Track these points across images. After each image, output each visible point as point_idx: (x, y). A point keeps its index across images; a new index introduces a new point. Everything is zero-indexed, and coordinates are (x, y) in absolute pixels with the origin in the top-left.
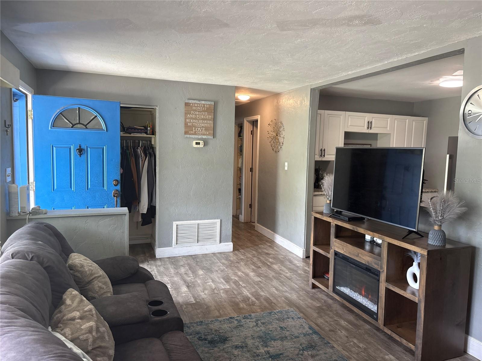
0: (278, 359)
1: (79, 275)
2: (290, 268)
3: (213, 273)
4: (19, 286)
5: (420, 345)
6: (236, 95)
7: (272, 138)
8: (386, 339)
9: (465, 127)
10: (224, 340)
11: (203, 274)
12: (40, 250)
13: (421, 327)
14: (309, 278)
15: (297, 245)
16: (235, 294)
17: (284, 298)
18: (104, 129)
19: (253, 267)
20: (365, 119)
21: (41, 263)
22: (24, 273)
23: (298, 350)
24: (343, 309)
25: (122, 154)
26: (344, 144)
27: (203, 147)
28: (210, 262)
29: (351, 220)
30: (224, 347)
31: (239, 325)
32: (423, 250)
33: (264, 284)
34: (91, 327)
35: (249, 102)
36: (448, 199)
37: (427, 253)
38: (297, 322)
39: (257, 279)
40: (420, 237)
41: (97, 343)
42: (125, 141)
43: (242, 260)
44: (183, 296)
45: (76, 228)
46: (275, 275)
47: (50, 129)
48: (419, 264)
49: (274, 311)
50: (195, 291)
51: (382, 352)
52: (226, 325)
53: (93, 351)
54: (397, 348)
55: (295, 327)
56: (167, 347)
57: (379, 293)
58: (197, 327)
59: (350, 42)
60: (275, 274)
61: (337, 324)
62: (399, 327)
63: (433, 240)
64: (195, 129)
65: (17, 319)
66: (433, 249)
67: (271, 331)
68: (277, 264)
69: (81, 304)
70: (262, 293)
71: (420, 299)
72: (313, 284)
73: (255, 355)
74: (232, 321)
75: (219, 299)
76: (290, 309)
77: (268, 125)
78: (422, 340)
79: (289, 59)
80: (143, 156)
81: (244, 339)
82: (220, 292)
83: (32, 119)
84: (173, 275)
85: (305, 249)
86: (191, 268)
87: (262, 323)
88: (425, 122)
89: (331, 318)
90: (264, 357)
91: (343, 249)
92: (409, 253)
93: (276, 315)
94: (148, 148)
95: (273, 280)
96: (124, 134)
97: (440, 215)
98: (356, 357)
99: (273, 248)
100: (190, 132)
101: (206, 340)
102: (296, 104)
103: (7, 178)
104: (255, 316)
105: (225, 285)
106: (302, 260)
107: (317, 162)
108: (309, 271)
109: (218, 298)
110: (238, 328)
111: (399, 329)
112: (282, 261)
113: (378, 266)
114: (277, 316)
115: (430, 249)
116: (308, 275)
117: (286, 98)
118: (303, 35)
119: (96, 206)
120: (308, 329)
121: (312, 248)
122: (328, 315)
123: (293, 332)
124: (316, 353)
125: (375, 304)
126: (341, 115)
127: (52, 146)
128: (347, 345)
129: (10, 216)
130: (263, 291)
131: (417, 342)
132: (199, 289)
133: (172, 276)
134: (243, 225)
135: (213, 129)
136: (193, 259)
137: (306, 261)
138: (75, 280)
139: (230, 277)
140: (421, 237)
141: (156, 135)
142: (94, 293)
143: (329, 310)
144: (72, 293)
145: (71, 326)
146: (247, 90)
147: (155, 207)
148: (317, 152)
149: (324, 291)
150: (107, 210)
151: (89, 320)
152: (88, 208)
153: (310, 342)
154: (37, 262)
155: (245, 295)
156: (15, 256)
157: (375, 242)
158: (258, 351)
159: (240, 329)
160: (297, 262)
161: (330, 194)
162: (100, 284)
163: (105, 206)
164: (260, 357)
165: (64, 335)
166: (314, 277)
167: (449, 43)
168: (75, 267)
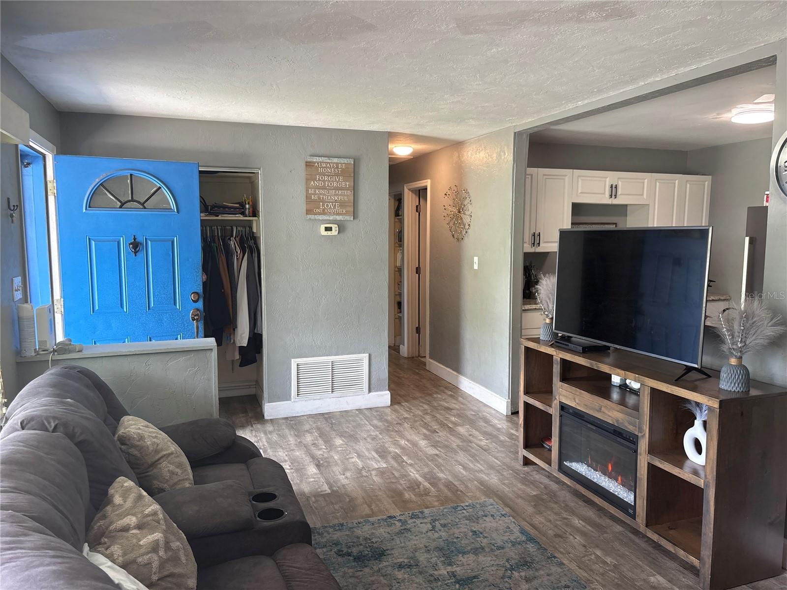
0: (470, 586)
1: (136, 453)
2: (486, 432)
3: (359, 442)
4: (32, 477)
5: (709, 559)
6: (390, 146)
7: (452, 216)
8: (650, 549)
9: (780, 190)
10: (380, 554)
11: (343, 444)
12: (69, 413)
13: (710, 528)
14: (518, 448)
15: (496, 393)
16: (395, 477)
17: (478, 482)
18: (173, 208)
19: (425, 431)
20: (605, 181)
21: (71, 436)
22: (42, 454)
23: (504, 569)
24: (576, 499)
25: (204, 249)
26: (572, 224)
27: (337, 234)
28: (354, 424)
29: (587, 351)
30: (381, 566)
31: (405, 529)
32: (712, 400)
33: (444, 460)
34: (157, 542)
35: (412, 157)
36: (753, 312)
37: (718, 404)
38: (501, 522)
39: (432, 451)
40: (705, 377)
41: (167, 568)
42: (209, 227)
43: (407, 420)
44: (310, 482)
45: (131, 373)
46: (461, 444)
47: (84, 211)
48: (705, 423)
49: (462, 504)
50: (331, 474)
51: (644, 572)
52: (382, 530)
53: (160, 582)
54: (670, 564)
55: (497, 530)
56: (285, 572)
57: (638, 473)
58: (335, 534)
59: (581, 50)
60: (462, 442)
61: (567, 525)
62: (671, 529)
63: (728, 382)
64: (323, 205)
65: (26, 535)
66: (729, 397)
67: (458, 538)
68: (463, 425)
69: (140, 503)
70: (441, 475)
71: (708, 482)
72: (525, 458)
73: (432, 579)
74: (393, 522)
75: (369, 485)
76: (487, 500)
77: (445, 196)
78: (712, 550)
79: (477, 83)
80: (239, 253)
81: (413, 553)
82: (371, 474)
83: (55, 196)
84: (293, 447)
85: (510, 401)
86: (322, 435)
87: (441, 525)
88: (707, 183)
89: (556, 514)
90: (446, 582)
91: (574, 399)
92: (687, 405)
93: (465, 511)
94: (247, 238)
95: (458, 453)
96: (206, 216)
97: (740, 340)
98: (600, 580)
99: (457, 399)
100: (315, 211)
101: (349, 554)
102: (490, 159)
103: (15, 293)
104: (430, 513)
105: (379, 462)
106: (505, 418)
107: (527, 255)
108: (518, 436)
109: (367, 483)
110: (403, 533)
111: (672, 532)
112: (473, 420)
113: (634, 428)
114: (467, 512)
115: (723, 397)
116: (516, 442)
117: (473, 149)
118: (501, 40)
119: (163, 336)
120: (519, 534)
121: (523, 398)
122: (552, 509)
123: (495, 540)
124: (533, 574)
125: (630, 490)
126: (566, 176)
127: (89, 239)
128: (585, 561)
129: (21, 357)
130: (442, 471)
131: (702, 553)
132: (337, 469)
133: (291, 448)
134: (406, 361)
135: (353, 204)
136: (326, 419)
137: (511, 419)
138: (129, 462)
139: (386, 448)
140: (707, 378)
141: (258, 217)
142: (161, 482)
143: (553, 502)
144: (123, 485)
145: (122, 541)
146: (408, 138)
147: (261, 336)
148: (527, 238)
149: (544, 469)
150: (182, 343)
151: (153, 530)
152: (150, 341)
153: (523, 556)
154: (65, 435)
155: (413, 479)
156: (27, 424)
157: (628, 386)
158: (436, 573)
159: (405, 536)
160: (496, 422)
161: (551, 308)
162: (172, 467)
163: (179, 336)
164: (440, 583)
165: (110, 557)
166: (527, 446)
167: (751, 48)
168: (129, 439)
